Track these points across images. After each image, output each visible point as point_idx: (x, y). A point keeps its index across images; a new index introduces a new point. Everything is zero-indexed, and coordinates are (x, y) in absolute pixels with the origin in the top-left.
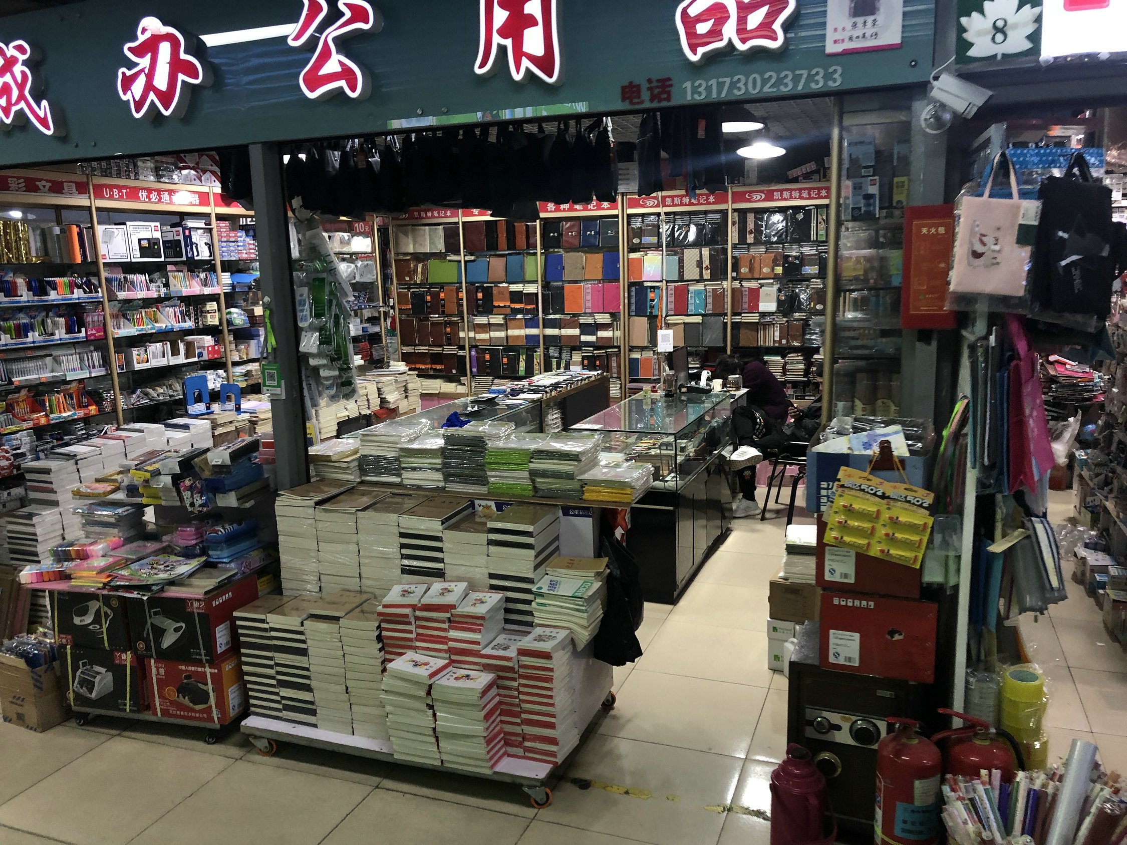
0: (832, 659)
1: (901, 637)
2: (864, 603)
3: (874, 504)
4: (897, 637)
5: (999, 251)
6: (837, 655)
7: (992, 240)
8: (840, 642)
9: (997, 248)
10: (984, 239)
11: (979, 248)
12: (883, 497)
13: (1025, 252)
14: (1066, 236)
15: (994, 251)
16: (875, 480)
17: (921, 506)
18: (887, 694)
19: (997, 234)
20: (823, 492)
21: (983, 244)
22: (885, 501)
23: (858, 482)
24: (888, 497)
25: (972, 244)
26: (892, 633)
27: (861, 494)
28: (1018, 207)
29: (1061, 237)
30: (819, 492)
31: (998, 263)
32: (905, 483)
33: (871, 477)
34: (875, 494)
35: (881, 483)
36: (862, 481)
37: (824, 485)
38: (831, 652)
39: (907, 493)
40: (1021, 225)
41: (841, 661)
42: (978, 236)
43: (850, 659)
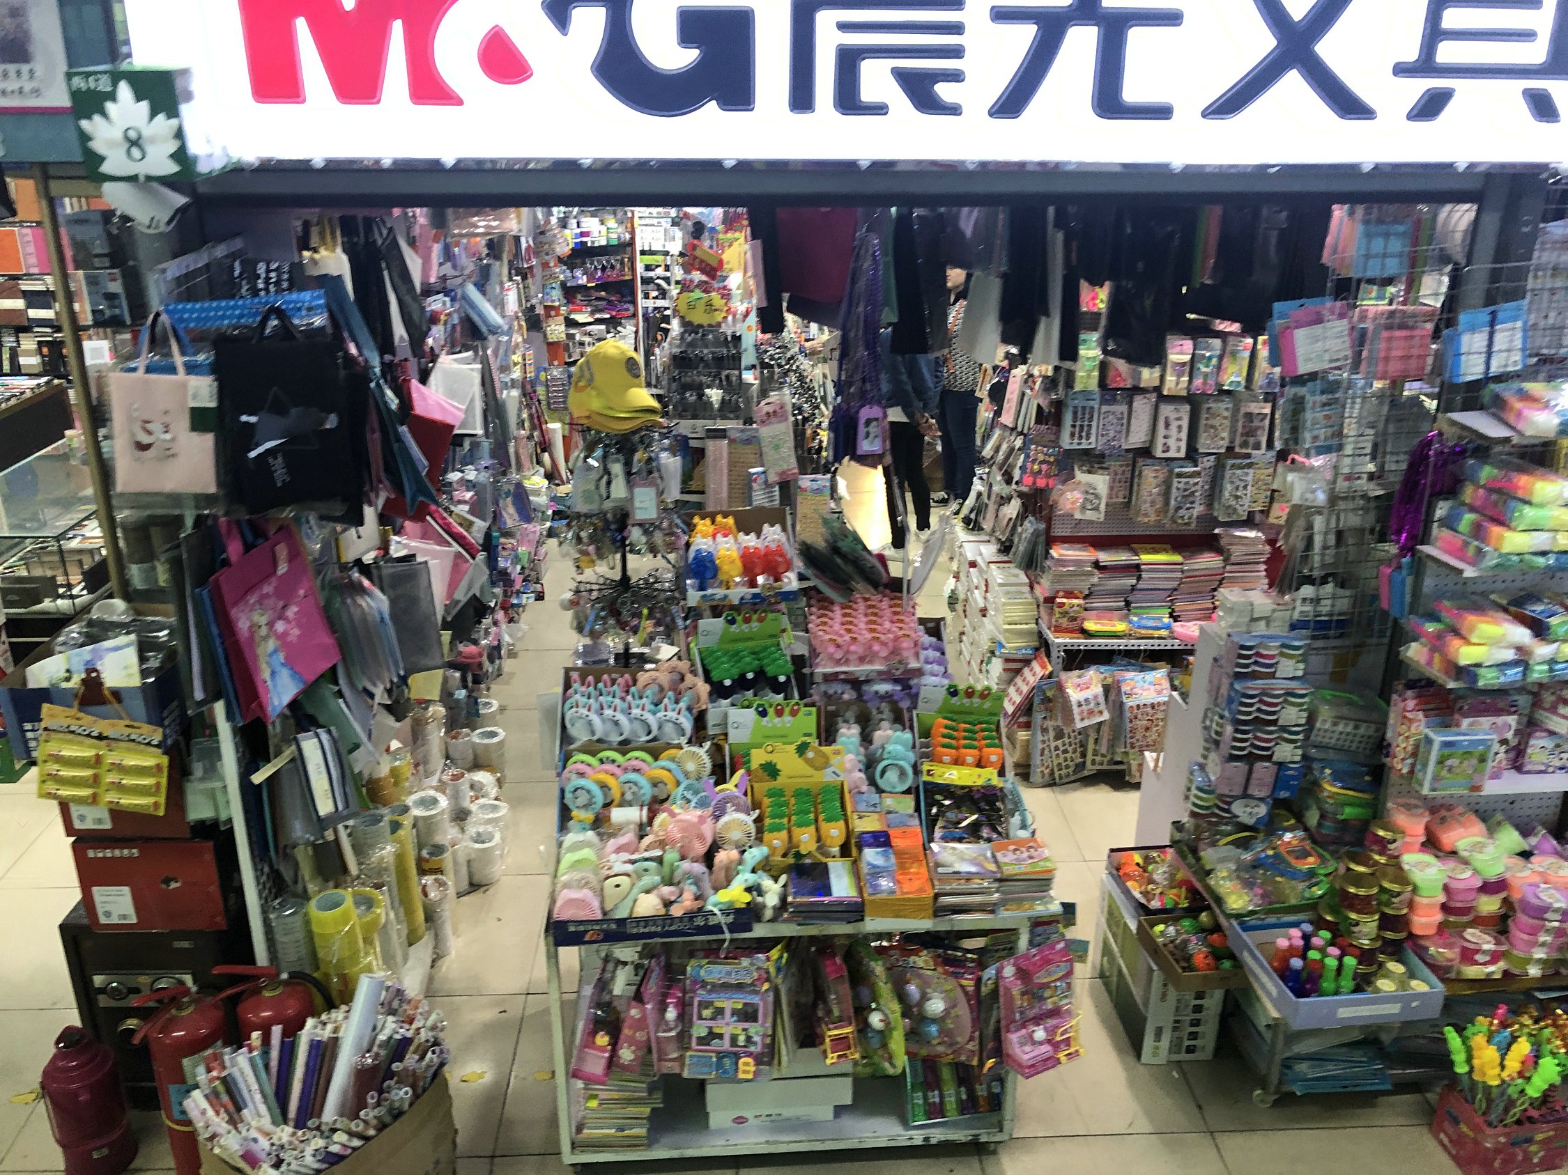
0: (103, 920)
1: (178, 885)
2: (126, 852)
3: (91, 747)
4: (173, 885)
5: (173, 440)
6: (108, 914)
7: (161, 428)
8: (106, 899)
9: (168, 436)
10: (149, 426)
11: (145, 439)
12: (100, 737)
13: (206, 441)
14: (253, 419)
15: (165, 441)
16: (87, 719)
17: (149, 744)
18: (185, 944)
19: (166, 419)
20: (30, 735)
21: (150, 433)
22: (104, 743)
23: (65, 722)
24: (106, 738)
25: (133, 434)
26: (167, 881)
27: (71, 736)
28: (184, 386)
29: (246, 423)
30: (24, 736)
31: (173, 455)
32: (122, 718)
33: (81, 715)
34: (88, 735)
35: (95, 722)
36: (69, 721)
37: (28, 726)
38: (100, 910)
39: (130, 730)
40: (193, 409)
41: (115, 920)
42: (139, 424)
43: (124, 917)
